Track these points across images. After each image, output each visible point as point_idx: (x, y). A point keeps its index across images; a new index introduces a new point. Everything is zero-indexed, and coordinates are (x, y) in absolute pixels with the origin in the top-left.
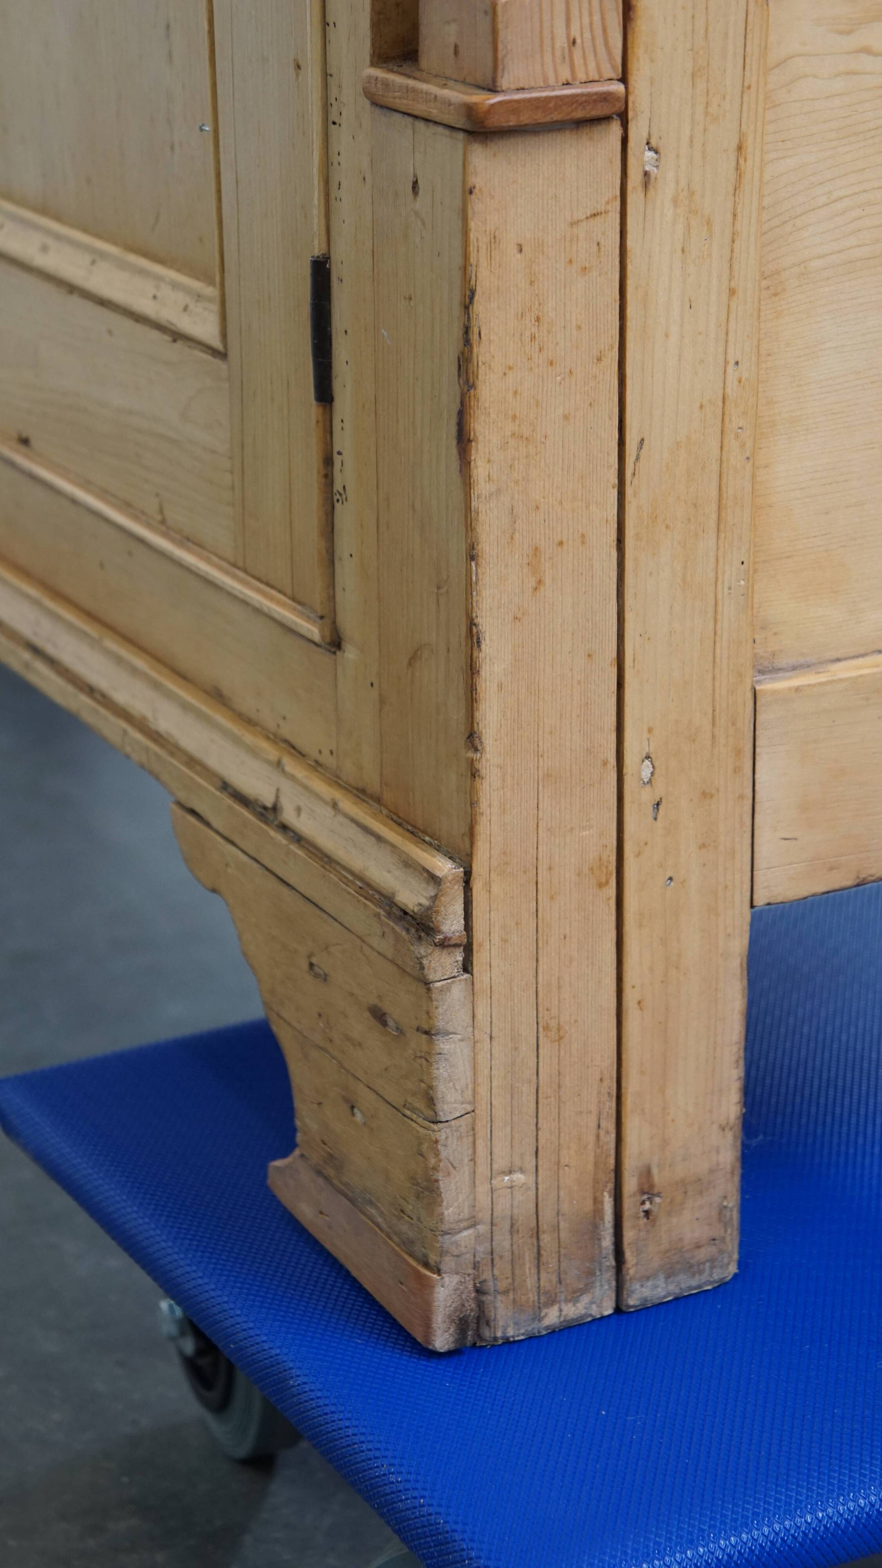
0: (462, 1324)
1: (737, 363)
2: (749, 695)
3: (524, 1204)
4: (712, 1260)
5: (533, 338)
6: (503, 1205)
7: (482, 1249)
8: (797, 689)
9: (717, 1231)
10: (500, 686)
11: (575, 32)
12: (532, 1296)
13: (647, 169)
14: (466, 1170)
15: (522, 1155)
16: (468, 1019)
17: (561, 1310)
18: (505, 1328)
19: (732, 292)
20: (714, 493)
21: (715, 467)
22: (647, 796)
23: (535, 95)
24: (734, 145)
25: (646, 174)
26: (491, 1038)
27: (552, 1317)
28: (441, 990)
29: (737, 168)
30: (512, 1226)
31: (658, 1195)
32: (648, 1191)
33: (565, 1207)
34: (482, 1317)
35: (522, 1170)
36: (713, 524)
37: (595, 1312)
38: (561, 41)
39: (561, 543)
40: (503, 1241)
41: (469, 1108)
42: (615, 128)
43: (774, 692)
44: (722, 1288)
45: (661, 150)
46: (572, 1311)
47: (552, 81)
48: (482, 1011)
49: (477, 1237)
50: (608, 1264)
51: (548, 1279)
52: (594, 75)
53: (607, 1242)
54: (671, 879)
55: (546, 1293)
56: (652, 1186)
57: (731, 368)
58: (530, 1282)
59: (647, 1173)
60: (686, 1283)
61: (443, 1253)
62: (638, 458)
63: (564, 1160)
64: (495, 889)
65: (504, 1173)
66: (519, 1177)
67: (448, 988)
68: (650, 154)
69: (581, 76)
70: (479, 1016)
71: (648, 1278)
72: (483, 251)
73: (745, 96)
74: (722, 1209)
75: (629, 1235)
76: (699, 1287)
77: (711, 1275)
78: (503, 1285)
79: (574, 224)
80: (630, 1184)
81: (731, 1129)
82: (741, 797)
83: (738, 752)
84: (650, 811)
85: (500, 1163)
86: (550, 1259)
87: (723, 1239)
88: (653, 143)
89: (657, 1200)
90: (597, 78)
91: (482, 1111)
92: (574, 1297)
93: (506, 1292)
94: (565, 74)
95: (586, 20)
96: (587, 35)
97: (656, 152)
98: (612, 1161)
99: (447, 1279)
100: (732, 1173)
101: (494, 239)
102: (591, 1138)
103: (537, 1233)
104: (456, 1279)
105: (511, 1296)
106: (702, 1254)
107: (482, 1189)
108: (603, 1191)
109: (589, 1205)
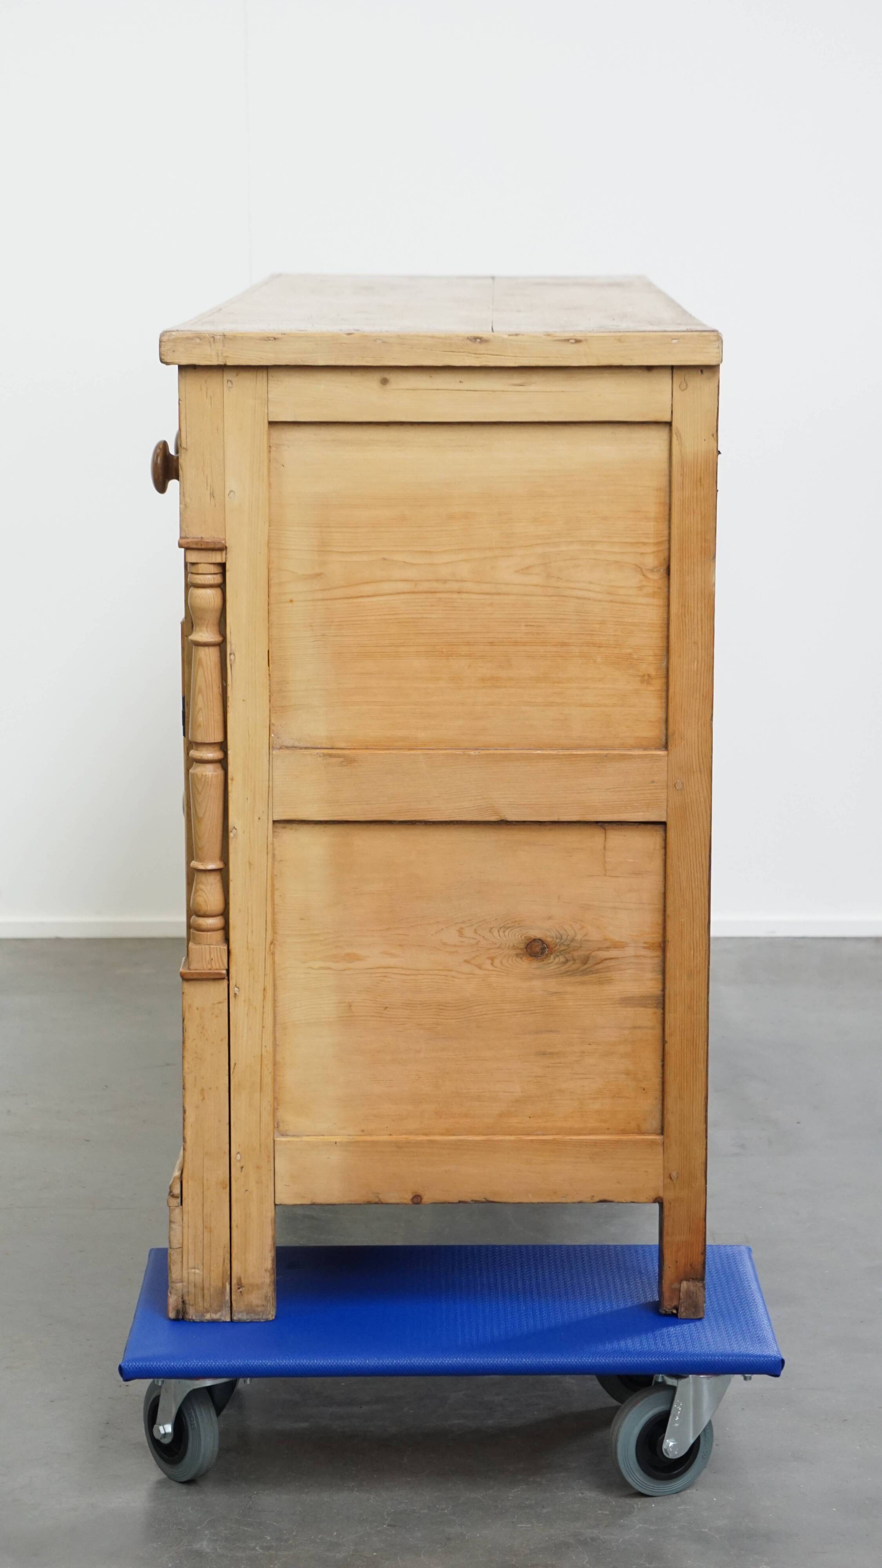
0: (178, 1312)
1: (265, 1046)
2: (272, 1141)
3: (199, 1280)
4: (263, 1312)
5: (201, 1032)
6: (192, 1278)
7: (185, 1290)
8: (289, 1141)
9: (265, 1303)
10: (191, 1126)
11: (212, 956)
12: (201, 1309)
13: (236, 992)
14: (180, 1264)
15: (198, 1264)
16: (181, 1219)
17: (211, 1315)
18: (192, 1316)
19: (263, 1027)
20: (259, 1081)
21: (259, 1074)
22: (239, 1165)
23: (200, 971)
24: (263, 988)
25: (235, 994)
26: (188, 1227)
27: (208, 1317)
28: (172, 1209)
29: (264, 995)
30: (195, 1285)
31: (244, 1287)
32: (240, 1285)
33: (212, 1284)
34: (185, 1312)
35: (198, 1269)
36: (259, 1088)
37: (223, 1319)
38: (208, 958)
39: (210, 1088)
40: (192, 1289)
41: (181, 1246)
42: (225, 982)
43: (280, 1141)
44: (267, 1321)
45: (240, 988)
46: (216, 1316)
47: (205, 968)
48: (185, 1218)
49: (183, 1286)
50: (228, 1305)
51: (207, 1305)
52: (218, 968)
53: (228, 1297)
54: (247, 1190)
55: (206, 1309)
56: (241, 1283)
57: (263, 1047)
58: (201, 1304)
59: (239, 1279)
60: (254, 1317)
61: (172, 1288)
62: (234, 1068)
63: (212, 1269)
64: (190, 1183)
65: (192, 1268)
66: (197, 1271)
67: (174, 1210)
68: (236, 989)
69: (214, 967)
70: (184, 1219)
71: (240, 1312)
72: (187, 1008)
73: (266, 977)
74: (266, 1297)
75: (233, 1297)
76: (258, 1319)
77: (262, 1317)
78: (192, 1303)
79: (214, 1004)
80: (234, 1281)
81: (269, 1272)
82: (270, 1170)
83: (269, 1157)
84: (240, 1169)
85: (191, 1264)
86: (207, 1297)
87: (267, 1306)
88: (237, 986)
89: (244, 1288)
90: (219, 968)
91: (185, 1248)
92: (216, 1312)
93: (193, 1305)
94: (209, 967)
95: (216, 955)
96: (216, 958)
97: (238, 988)
98: (229, 1273)
99: (173, 1296)
100: (270, 1285)
101: (190, 1006)
102: (221, 1264)
103: (203, 1289)
104: (176, 1297)
105: (194, 1307)
106: (259, 1309)
107: (185, 1272)
108: (226, 1282)
109: (221, 1285)
